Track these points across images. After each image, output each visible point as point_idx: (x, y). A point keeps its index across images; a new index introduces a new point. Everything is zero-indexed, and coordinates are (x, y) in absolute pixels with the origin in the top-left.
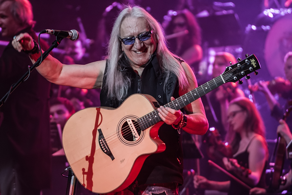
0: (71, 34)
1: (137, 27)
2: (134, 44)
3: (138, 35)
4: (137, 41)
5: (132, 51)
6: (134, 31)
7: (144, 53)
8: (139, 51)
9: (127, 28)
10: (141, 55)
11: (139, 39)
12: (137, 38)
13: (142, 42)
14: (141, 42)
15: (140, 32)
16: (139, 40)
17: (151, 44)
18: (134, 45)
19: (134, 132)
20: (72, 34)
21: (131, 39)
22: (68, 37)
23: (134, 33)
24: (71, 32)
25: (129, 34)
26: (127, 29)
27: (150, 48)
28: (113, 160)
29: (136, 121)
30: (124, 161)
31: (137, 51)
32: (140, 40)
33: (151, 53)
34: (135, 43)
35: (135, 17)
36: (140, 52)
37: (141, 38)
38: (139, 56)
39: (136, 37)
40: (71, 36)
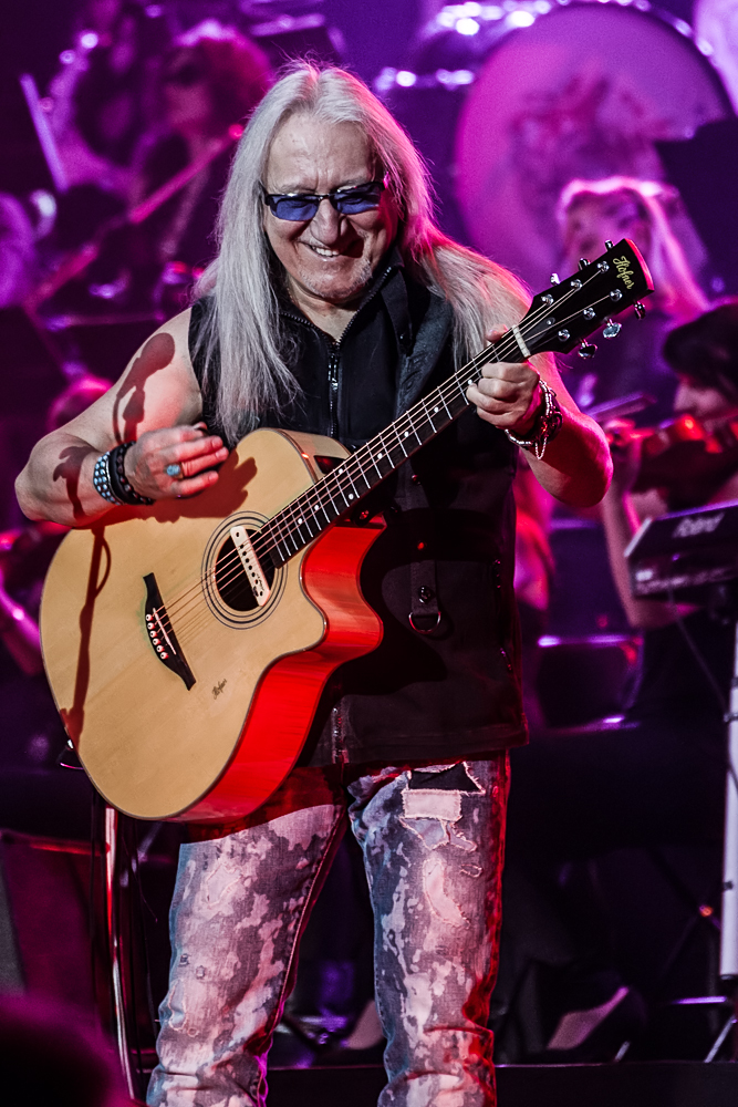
1: (331, 158)
2: (310, 220)
3: (333, 190)
4: (325, 210)
5: (301, 245)
6: (320, 173)
7: (346, 257)
8: (325, 249)
9: (294, 155)
10: (331, 266)
11: (334, 203)
12: (326, 201)
13: (343, 218)
14: (342, 215)
15: (343, 178)
16: (333, 210)
17: (375, 228)
18: (312, 223)
19: (253, 575)
21: (305, 201)
25: (297, 180)
26: (293, 160)
27: (372, 243)
28: (189, 688)
29: (259, 530)
30: (224, 689)
31: (320, 248)
32: (339, 206)
33: (371, 260)
34: (315, 219)
35: (328, 117)
36: (328, 253)
37: (341, 200)
38: (324, 267)
39: (325, 197)
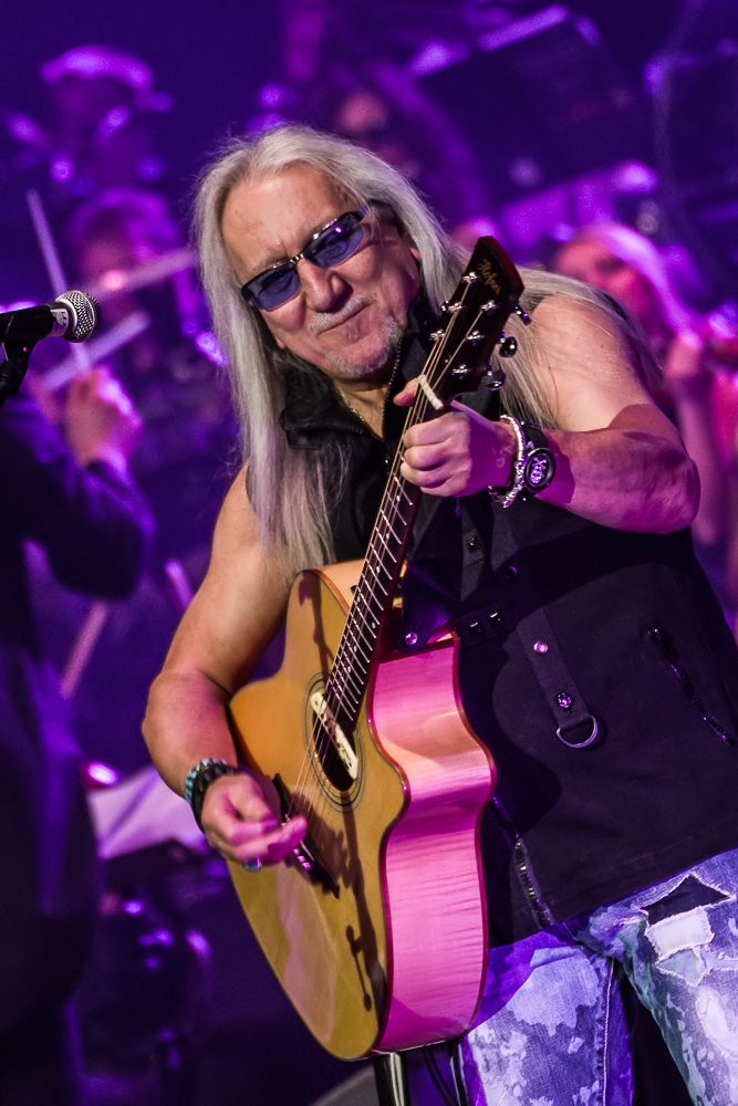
0: (66, 315)
9: (248, 230)
12: (303, 259)
20: (70, 312)
22: (55, 334)
23: (282, 243)
24: (61, 305)
35: (268, 171)
39: (300, 257)
40: (67, 322)
